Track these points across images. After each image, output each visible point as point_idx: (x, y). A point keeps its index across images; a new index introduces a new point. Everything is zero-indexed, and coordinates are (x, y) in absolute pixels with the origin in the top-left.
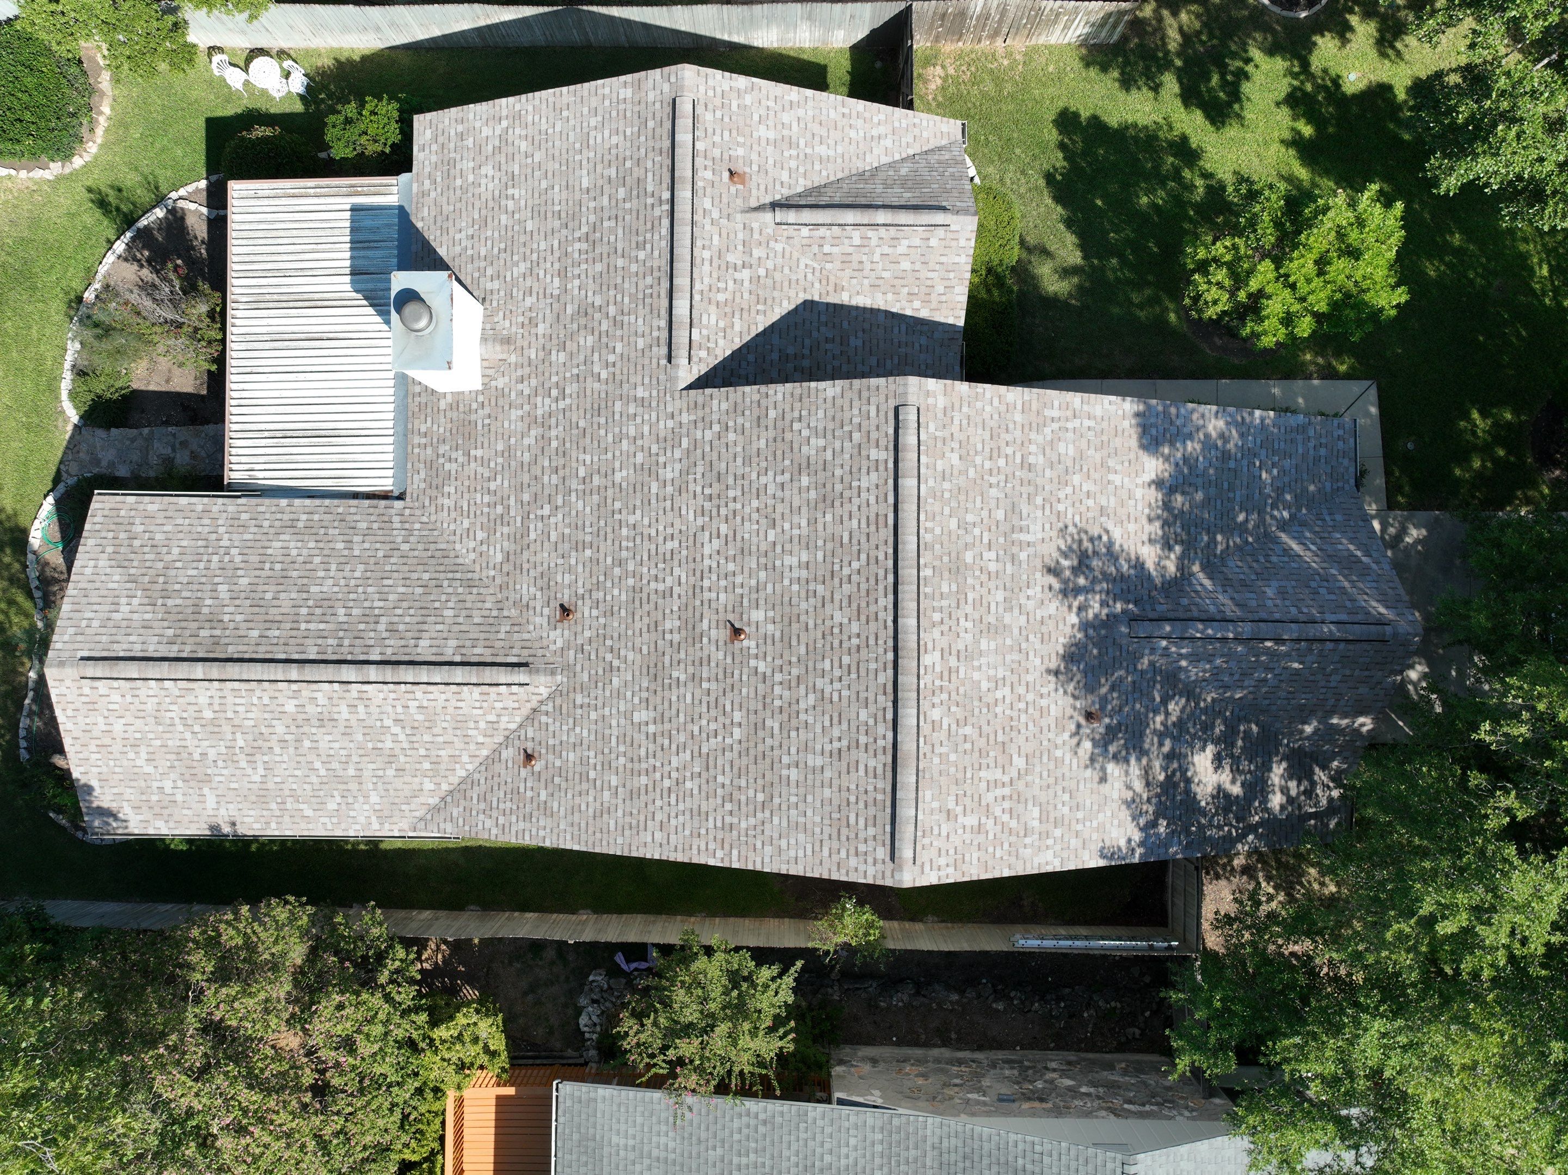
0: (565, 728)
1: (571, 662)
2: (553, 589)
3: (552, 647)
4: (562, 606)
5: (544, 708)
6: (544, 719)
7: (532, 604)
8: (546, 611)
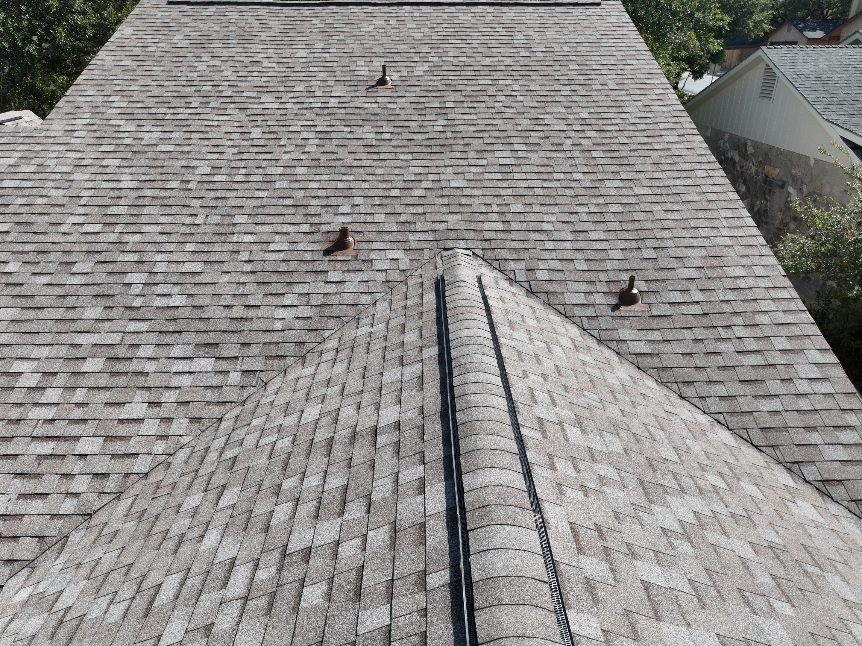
0: (549, 245)
1: (431, 236)
2: (292, 266)
3: (404, 264)
4: (327, 252)
5: (521, 276)
6: (542, 275)
7: (315, 300)
8: (333, 277)
